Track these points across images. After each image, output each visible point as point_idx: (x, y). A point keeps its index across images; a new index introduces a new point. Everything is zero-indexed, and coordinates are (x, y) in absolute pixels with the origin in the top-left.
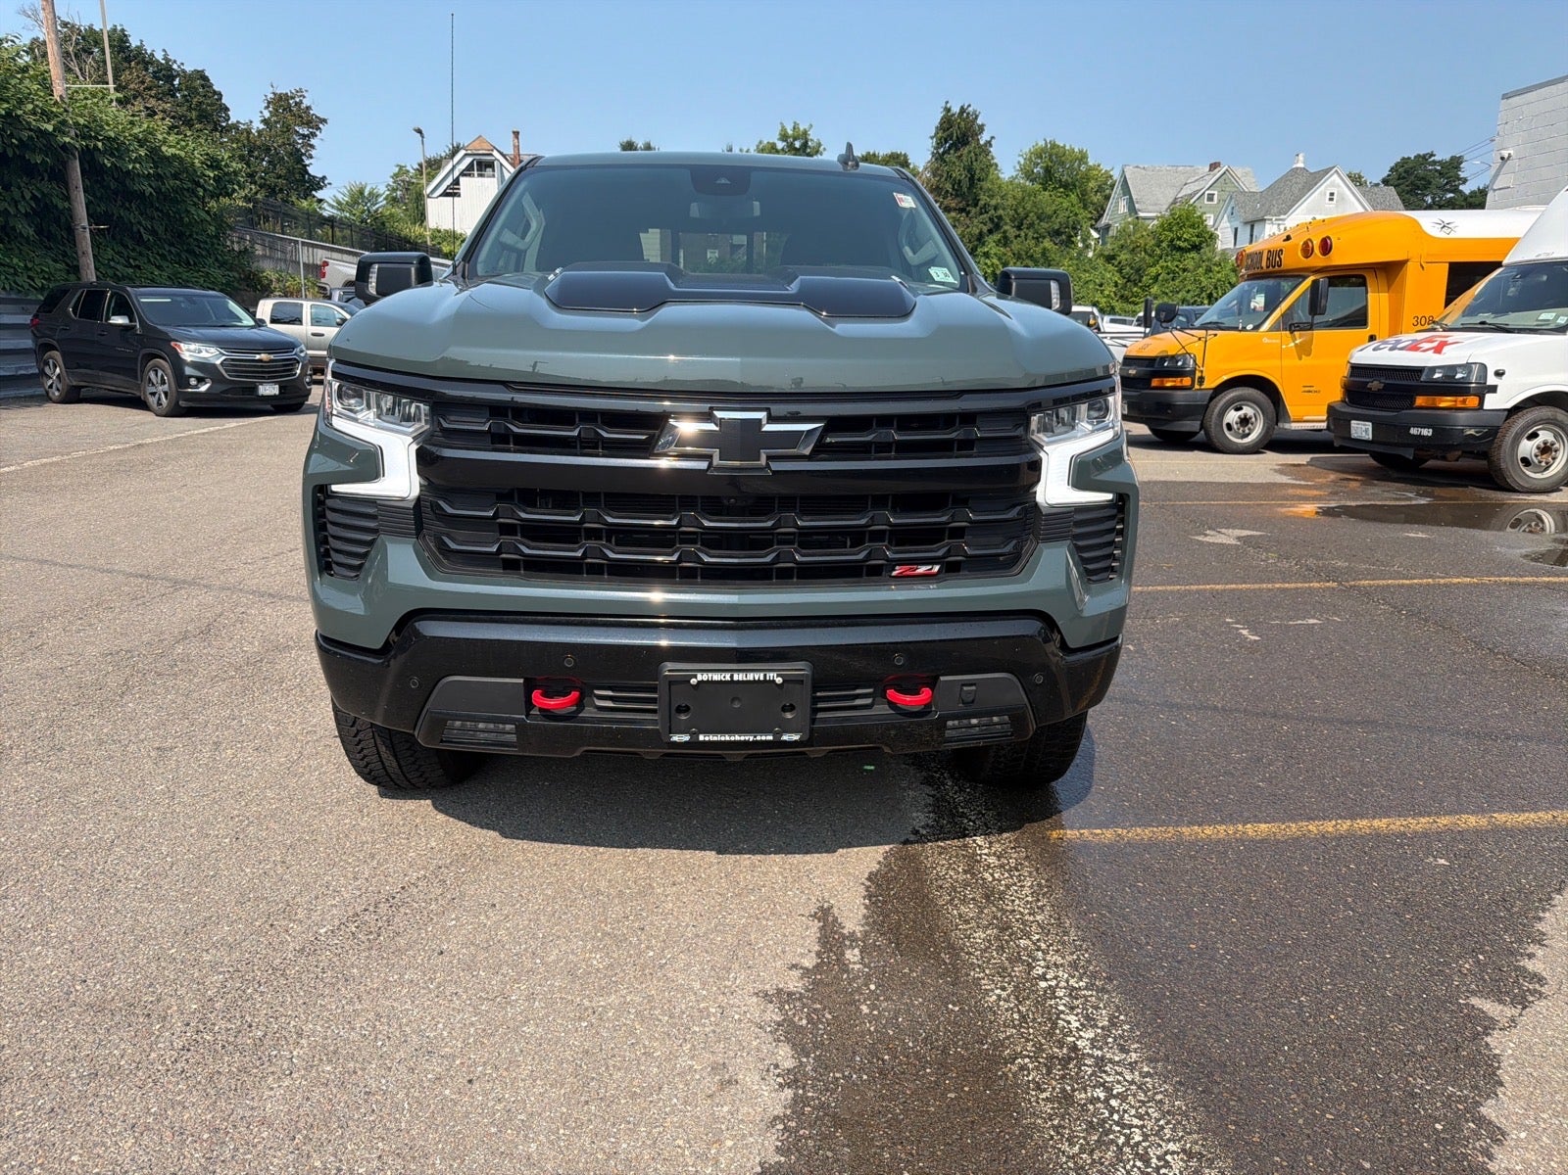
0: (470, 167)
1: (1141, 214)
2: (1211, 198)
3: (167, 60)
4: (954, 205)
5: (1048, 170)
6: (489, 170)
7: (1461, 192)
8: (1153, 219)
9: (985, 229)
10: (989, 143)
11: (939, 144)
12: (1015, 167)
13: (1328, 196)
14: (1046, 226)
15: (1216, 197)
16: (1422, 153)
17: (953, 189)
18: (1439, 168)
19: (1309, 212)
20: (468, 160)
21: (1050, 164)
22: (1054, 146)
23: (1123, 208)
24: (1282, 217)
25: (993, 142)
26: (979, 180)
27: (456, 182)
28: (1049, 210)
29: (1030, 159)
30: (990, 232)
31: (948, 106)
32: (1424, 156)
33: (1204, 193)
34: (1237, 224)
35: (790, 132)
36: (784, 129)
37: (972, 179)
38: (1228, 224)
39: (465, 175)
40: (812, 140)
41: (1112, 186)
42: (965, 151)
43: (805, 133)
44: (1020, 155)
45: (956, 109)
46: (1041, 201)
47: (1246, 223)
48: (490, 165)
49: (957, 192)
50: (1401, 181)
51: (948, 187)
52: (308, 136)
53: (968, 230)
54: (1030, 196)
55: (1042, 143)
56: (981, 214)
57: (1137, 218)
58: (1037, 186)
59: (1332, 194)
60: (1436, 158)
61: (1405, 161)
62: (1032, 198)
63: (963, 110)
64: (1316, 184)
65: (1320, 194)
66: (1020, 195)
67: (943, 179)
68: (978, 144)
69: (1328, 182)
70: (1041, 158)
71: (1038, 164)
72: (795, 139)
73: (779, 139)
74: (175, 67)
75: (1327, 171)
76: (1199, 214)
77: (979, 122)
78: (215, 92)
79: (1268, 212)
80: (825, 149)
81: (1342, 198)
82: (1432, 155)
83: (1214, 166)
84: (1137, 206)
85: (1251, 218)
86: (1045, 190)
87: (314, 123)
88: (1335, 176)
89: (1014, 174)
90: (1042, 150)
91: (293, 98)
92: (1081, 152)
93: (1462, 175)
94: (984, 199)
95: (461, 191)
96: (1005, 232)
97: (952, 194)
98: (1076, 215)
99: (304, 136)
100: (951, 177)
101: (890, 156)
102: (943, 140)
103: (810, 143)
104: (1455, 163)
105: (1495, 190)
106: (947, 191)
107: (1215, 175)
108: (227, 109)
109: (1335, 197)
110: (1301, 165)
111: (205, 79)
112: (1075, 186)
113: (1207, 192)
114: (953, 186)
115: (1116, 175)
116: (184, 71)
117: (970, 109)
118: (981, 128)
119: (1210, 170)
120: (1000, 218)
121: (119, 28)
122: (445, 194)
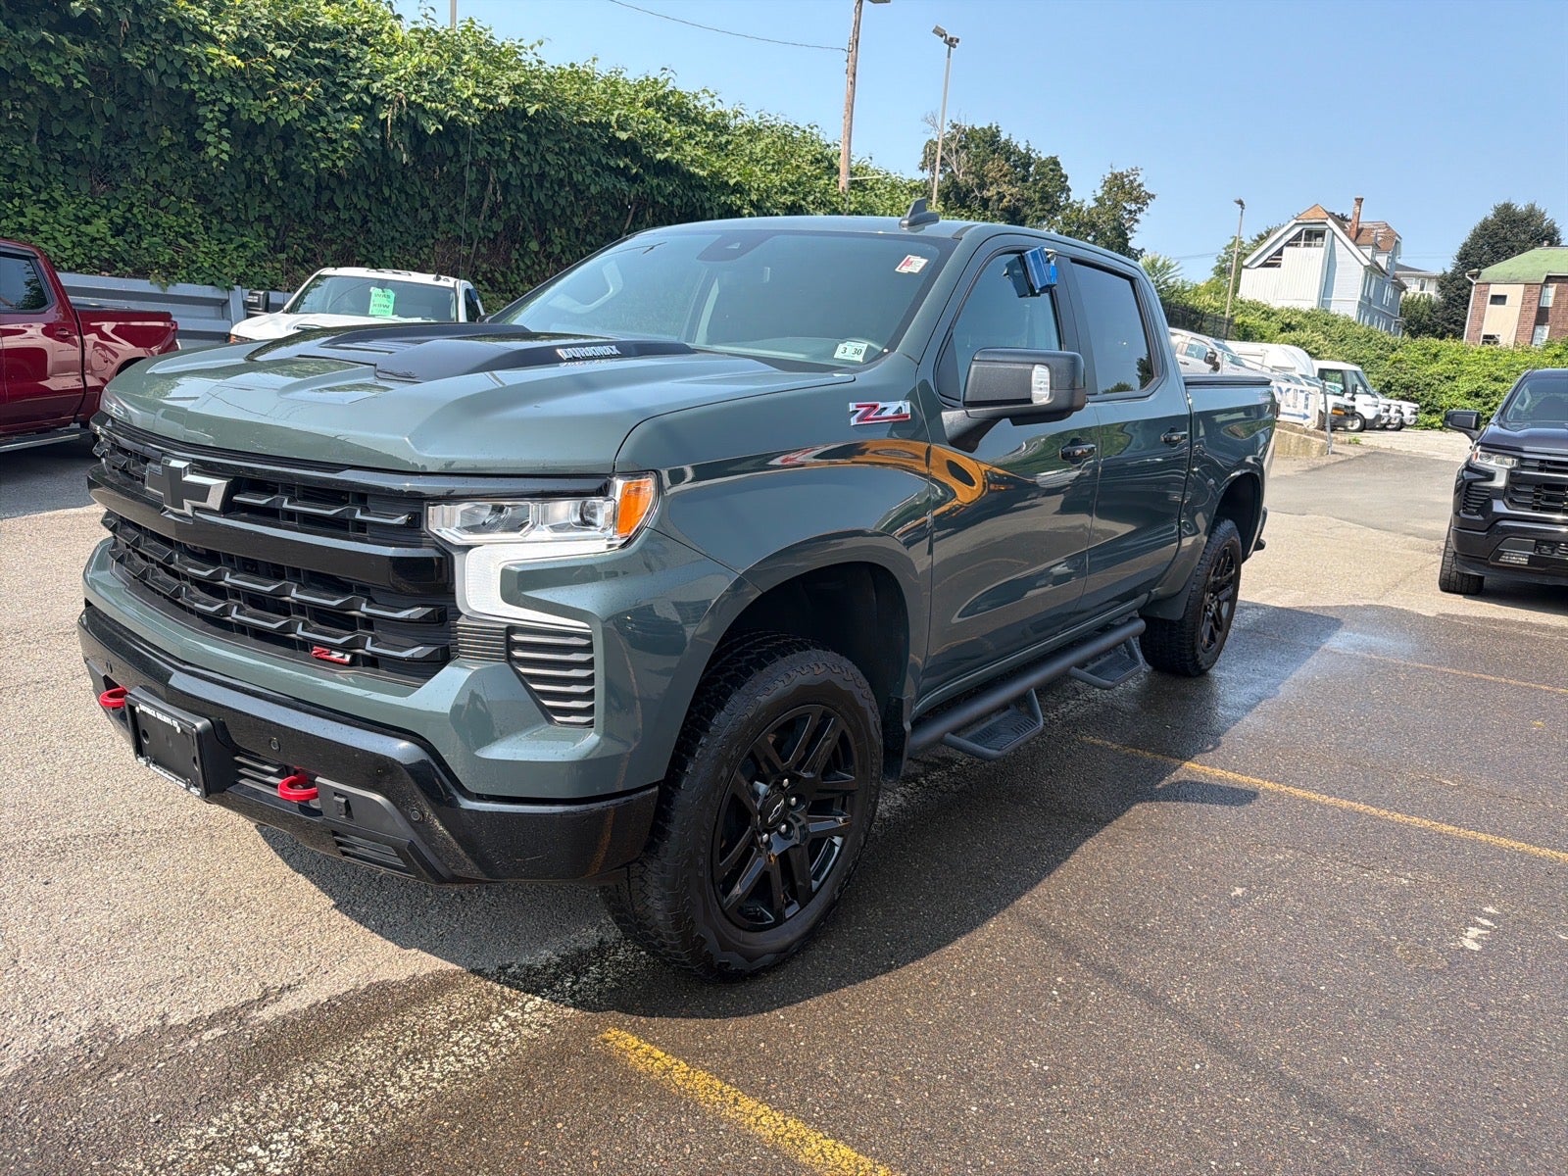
0: (1298, 237)
3: (1028, 149)
6: (1319, 239)
20: (1298, 229)
27: (1280, 252)
39: (1292, 245)
48: (1321, 234)
52: (1135, 211)
74: (1033, 155)
78: (1062, 176)
87: (1142, 199)
91: (1127, 176)
95: (1282, 262)
99: (1130, 212)
108: (1069, 190)
111: (1056, 163)
116: (1039, 158)
121: (994, 126)
122: (1265, 265)
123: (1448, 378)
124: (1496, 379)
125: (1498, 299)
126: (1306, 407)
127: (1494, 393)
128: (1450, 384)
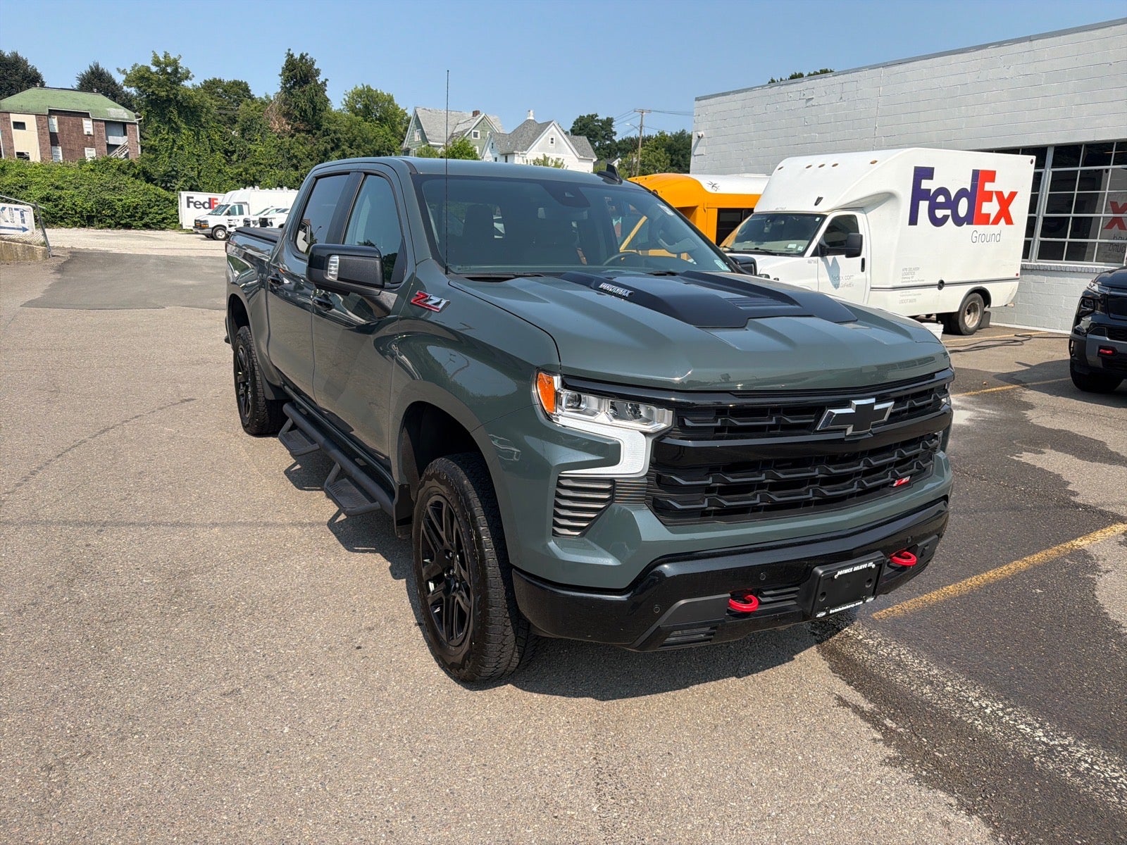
1: (431, 143)
2: (476, 135)
4: (302, 127)
5: (366, 106)
7: (614, 140)
8: (439, 147)
9: (329, 147)
10: (324, 83)
11: (286, 81)
12: (342, 102)
13: (550, 141)
14: (369, 147)
15: (479, 135)
16: (591, 114)
17: (301, 115)
18: (600, 124)
19: (540, 150)
21: (368, 102)
22: (369, 89)
23: (417, 137)
24: (524, 152)
25: (327, 83)
26: (320, 110)
28: (371, 136)
29: (353, 98)
30: (332, 149)
31: (291, 53)
32: (593, 115)
33: (471, 132)
34: (496, 155)
35: (162, 59)
36: (155, 56)
37: (314, 109)
38: (491, 155)
40: (181, 67)
41: (408, 121)
42: (307, 88)
43: (175, 61)
44: (345, 94)
45: (297, 56)
46: (364, 129)
47: (502, 155)
49: (304, 117)
50: (581, 131)
51: (297, 113)
53: (316, 147)
54: (355, 124)
55: (360, 87)
56: (324, 136)
57: (429, 145)
58: (360, 118)
59: (552, 139)
60: (599, 118)
61: (582, 118)
62: (357, 126)
63: (302, 57)
64: (543, 132)
65: (545, 138)
66: (348, 124)
67: (292, 108)
68: (317, 83)
69: (549, 132)
70: (361, 98)
71: (359, 102)
72: (167, 66)
73: (152, 64)
75: (548, 124)
76: (471, 146)
77: (315, 67)
79: (516, 148)
80: (193, 76)
81: (558, 143)
82: (596, 116)
83: (476, 113)
84: (428, 137)
85: (505, 152)
86: (366, 121)
88: (553, 126)
89: (342, 108)
90: (361, 91)
92: (389, 95)
93: (614, 130)
94: (325, 125)
96: (343, 150)
97: (300, 119)
98: (389, 141)
100: (298, 106)
101: (233, 83)
102: (289, 78)
103: (180, 70)
104: (609, 122)
105: (695, 156)
106: (296, 117)
107: (477, 119)
109: (554, 141)
110: (532, 118)
112: (386, 119)
113: (473, 131)
114: (301, 113)
115: (410, 113)
117: (308, 57)
118: (318, 72)
119: (473, 116)
120: (338, 139)
123: (21, 187)
124: (57, 188)
125: (19, 125)
126: (23, 221)
127: (60, 197)
128: (24, 192)
